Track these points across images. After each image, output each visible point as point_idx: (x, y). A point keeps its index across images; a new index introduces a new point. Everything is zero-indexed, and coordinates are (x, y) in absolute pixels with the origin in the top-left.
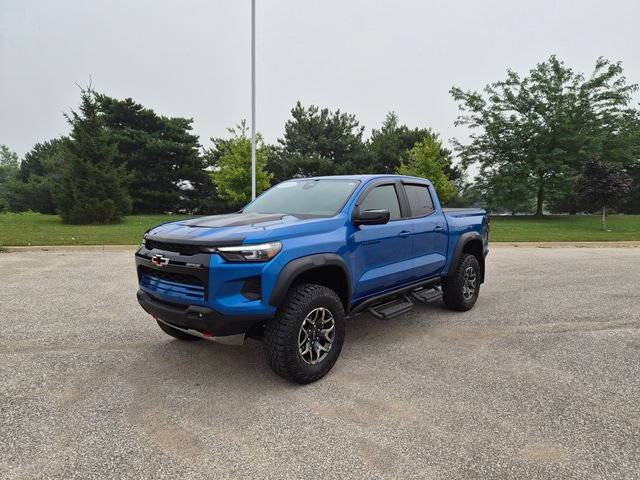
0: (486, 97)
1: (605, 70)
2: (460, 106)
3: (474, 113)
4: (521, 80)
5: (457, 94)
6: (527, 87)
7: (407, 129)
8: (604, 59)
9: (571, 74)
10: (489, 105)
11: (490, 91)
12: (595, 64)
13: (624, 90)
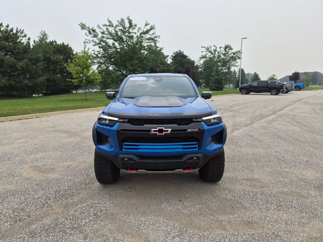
0: (98, 30)
1: (148, 27)
2: (86, 34)
3: (93, 39)
4: (114, 26)
5: (83, 27)
6: (117, 29)
7: (56, 42)
8: (148, 22)
9: (136, 26)
10: (100, 35)
11: (100, 28)
12: (145, 24)
13: (156, 37)
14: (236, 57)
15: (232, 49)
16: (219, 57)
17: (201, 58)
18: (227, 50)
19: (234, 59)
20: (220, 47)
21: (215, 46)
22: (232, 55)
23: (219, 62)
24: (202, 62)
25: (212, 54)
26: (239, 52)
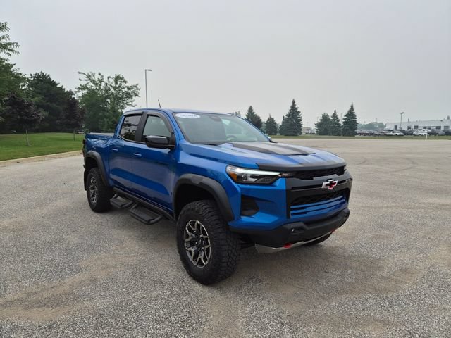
13: (11, 44)
14: (131, 93)
15: (125, 82)
16: (107, 90)
17: (79, 88)
18: (119, 83)
19: (129, 96)
20: (109, 77)
21: (100, 74)
22: (126, 89)
23: (107, 97)
24: (80, 94)
25: (96, 84)
26: (136, 87)
